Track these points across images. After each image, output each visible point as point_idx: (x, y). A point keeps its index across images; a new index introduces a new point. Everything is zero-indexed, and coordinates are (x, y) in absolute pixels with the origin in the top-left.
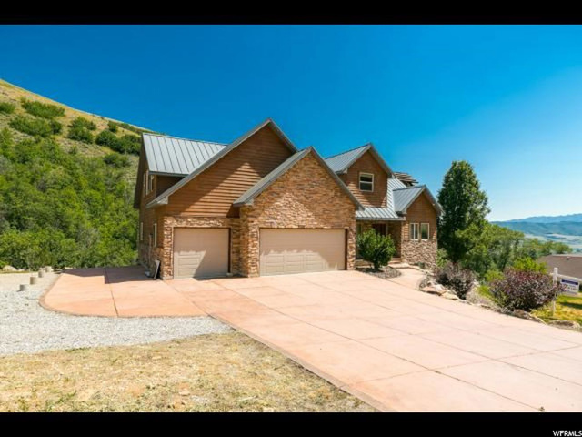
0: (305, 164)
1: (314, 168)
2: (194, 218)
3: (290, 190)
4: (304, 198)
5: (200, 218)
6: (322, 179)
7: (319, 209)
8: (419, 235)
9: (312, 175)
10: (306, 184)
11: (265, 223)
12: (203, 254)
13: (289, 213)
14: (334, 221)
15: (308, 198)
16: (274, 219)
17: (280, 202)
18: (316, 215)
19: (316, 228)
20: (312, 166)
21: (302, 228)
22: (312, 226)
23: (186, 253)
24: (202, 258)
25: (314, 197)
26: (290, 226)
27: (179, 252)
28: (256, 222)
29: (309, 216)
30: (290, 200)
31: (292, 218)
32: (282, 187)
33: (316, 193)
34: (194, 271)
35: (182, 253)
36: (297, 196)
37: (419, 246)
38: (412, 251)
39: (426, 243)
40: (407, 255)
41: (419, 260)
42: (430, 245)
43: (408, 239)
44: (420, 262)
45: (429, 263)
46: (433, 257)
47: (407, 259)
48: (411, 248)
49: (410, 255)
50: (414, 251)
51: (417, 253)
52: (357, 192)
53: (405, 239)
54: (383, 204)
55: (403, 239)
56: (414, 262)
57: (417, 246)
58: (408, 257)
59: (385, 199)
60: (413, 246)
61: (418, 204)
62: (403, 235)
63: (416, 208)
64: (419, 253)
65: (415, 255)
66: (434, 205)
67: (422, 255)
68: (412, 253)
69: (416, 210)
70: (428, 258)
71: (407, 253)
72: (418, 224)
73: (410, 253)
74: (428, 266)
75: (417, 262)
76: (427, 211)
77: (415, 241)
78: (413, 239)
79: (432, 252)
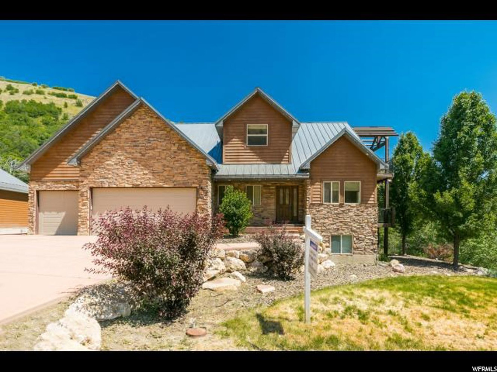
0: (140, 119)
1: (151, 122)
2: (53, 181)
3: (122, 148)
4: (139, 155)
5: (57, 182)
6: (161, 133)
7: (158, 166)
8: (341, 199)
9: (149, 129)
10: (141, 140)
11: (95, 182)
12: (63, 214)
13: (121, 172)
14: (179, 178)
15: (143, 155)
16: (105, 178)
17: (112, 161)
18: (153, 173)
19: (154, 187)
20: (149, 119)
21: (136, 187)
22: (149, 185)
23: (48, 213)
24: (62, 218)
25: (151, 153)
26: (122, 185)
27: (43, 212)
28: (86, 182)
29: (146, 174)
30: (122, 158)
31: (125, 177)
32: (114, 146)
33: (153, 149)
34: (56, 229)
35: (46, 213)
36: (130, 153)
37: (341, 212)
38: (328, 218)
39: (355, 209)
40: (317, 223)
41: (340, 231)
42: (362, 212)
43: (319, 202)
44: (342, 234)
45: (360, 236)
46: (367, 228)
47: (317, 228)
48: (325, 215)
49: (324, 223)
50: (331, 219)
51: (337, 221)
52: (243, 148)
53: (314, 202)
54: (284, 160)
55: (310, 202)
56: (330, 232)
57: (336, 212)
58: (319, 226)
59: (287, 154)
60: (328, 212)
61: (338, 155)
62: (310, 197)
63: (336, 161)
64: (341, 222)
65: (333, 224)
66: (367, 154)
67: (345, 225)
68: (326, 221)
69: (336, 163)
70: (359, 228)
71: (317, 221)
72: (339, 182)
73: (322, 221)
74: (358, 239)
75: (336, 234)
76: (357, 165)
77: (333, 206)
78: (330, 202)
79: (366, 221)
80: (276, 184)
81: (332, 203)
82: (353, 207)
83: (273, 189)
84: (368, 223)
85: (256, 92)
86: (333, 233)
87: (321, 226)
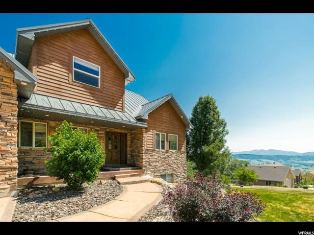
8: (167, 147)
37: (167, 157)
38: (158, 162)
39: (175, 154)
40: (151, 165)
41: (167, 171)
42: (179, 156)
43: (152, 149)
44: (167, 173)
45: (178, 173)
46: (181, 168)
47: (152, 170)
48: (156, 159)
49: (156, 166)
50: (161, 162)
51: (164, 163)
52: (67, 82)
53: (148, 149)
54: (117, 107)
55: (146, 148)
56: (160, 173)
57: (164, 156)
58: (152, 168)
59: (120, 102)
60: (159, 157)
61: (165, 114)
62: (145, 143)
63: (163, 118)
64: (167, 164)
65: (162, 166)
66: (182, 117)
67: (170, 166)
68: (157, 164)
69: (163, 119)
70: (177, 168)
71: (151, 164)
72: (165, 134)
73: (154, 164)
74: (176, 176)
75: (164, 173)
76: (175, 123)
77: (162, 152)
78: (159, 149)
79: (181, 163)
80: (106, 129)
81: (161, 150)
82: (174, 153)
83: (101, 134)
84: (182, 164)
85: (88, 23)
86: (162, 173)
87: (154, 169)
